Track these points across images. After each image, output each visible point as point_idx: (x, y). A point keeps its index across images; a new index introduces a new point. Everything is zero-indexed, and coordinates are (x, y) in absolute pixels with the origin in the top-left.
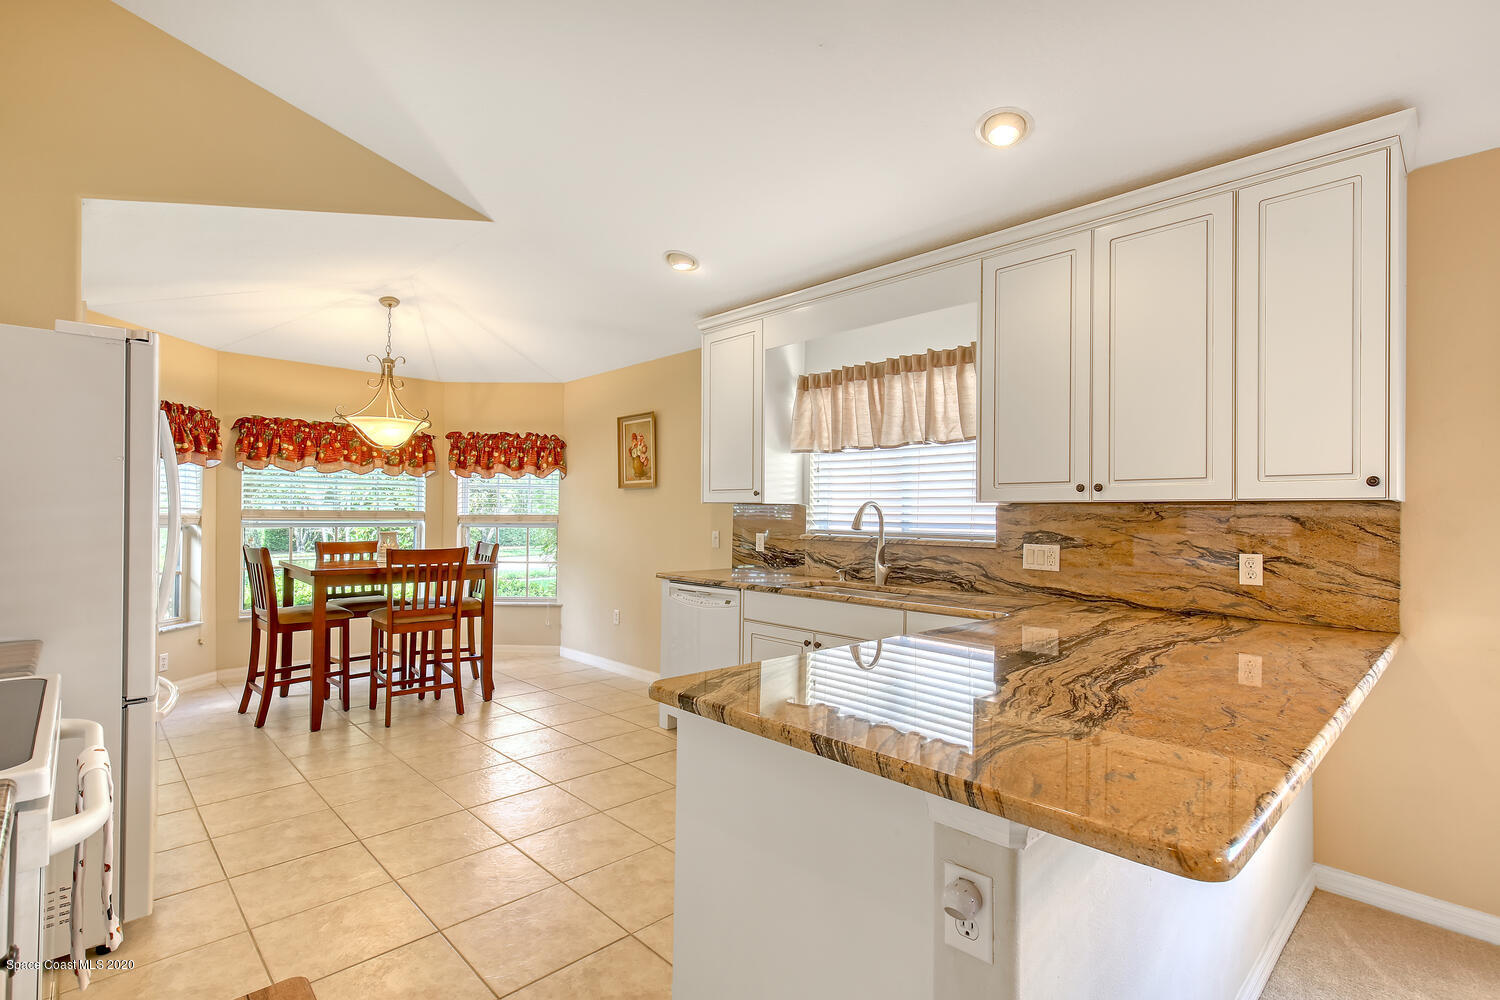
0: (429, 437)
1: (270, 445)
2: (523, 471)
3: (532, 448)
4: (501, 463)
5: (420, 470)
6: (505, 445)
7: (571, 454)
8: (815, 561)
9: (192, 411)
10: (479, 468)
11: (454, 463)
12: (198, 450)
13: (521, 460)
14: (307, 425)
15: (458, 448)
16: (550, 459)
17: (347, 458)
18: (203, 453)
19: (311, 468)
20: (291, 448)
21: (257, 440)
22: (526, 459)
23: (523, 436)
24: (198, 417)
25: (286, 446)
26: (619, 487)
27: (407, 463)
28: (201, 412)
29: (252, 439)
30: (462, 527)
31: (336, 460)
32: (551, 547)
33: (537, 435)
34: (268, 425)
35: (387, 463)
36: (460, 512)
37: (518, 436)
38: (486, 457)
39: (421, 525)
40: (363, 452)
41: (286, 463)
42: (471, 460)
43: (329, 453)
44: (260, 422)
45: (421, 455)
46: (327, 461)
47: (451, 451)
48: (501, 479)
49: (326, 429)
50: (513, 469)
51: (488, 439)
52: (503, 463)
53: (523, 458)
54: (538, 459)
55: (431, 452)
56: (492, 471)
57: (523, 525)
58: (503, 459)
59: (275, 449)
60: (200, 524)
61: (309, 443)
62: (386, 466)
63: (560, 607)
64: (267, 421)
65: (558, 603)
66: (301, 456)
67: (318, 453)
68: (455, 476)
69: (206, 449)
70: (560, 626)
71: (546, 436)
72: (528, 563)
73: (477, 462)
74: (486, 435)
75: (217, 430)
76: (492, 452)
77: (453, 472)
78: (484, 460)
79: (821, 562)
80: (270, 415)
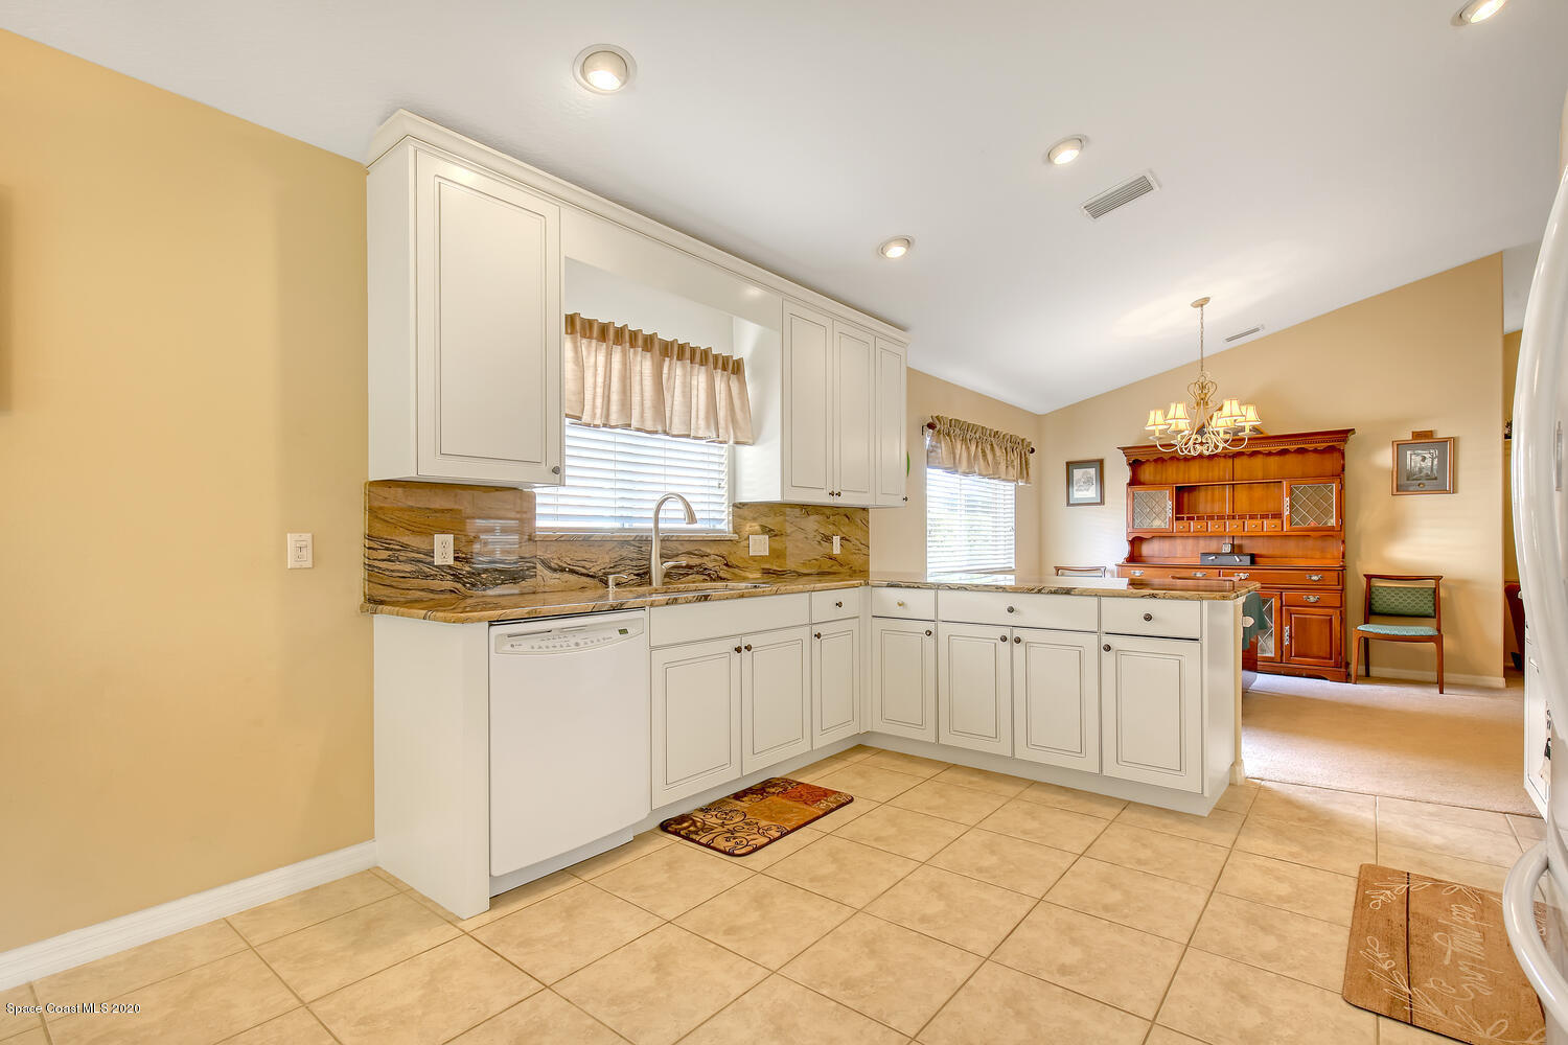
8: (555, 570)
79: (563, 570)
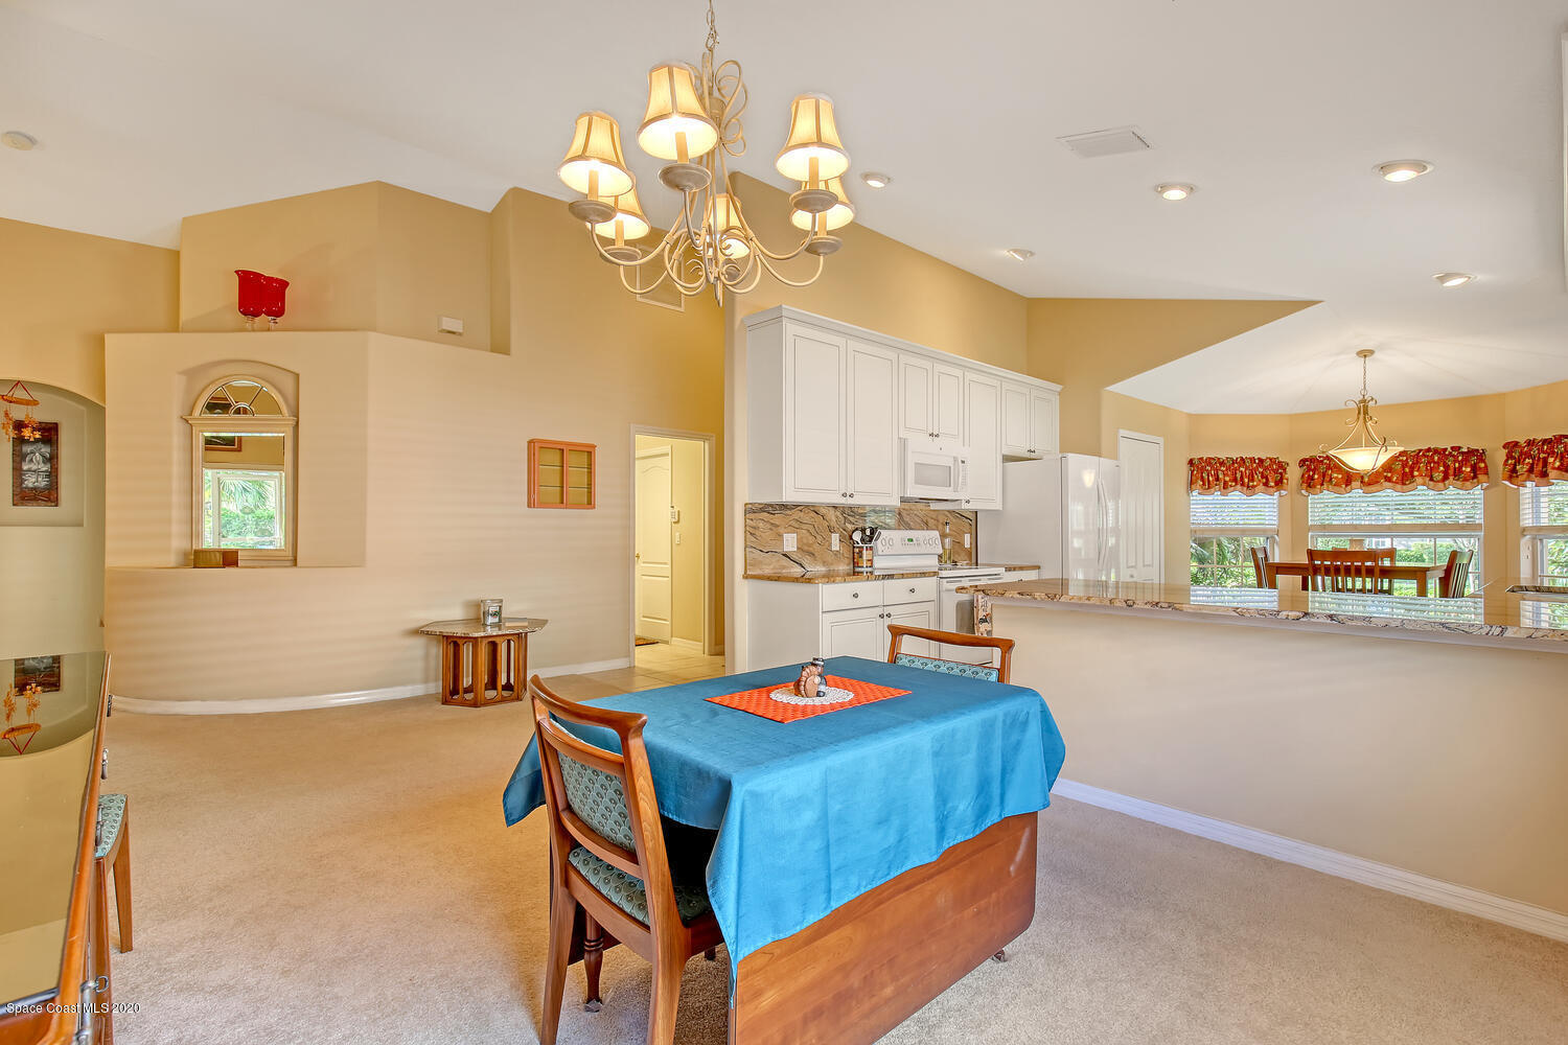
0: (1478, 450)
1: (1324, 476)
4: (1554, 468)
5: (1468, 483)
6: (1561, 448)
9: (1261, 460)
10: (1534, 477)
11: (1508, 472)
12: (1267, 485)
15: (1512, 458)
17: (1388, 480)
18: (1272, 486)
19: (1359, 491)
20: (1340, 476)
21: (1314, 474)
24: (1268, 463)
25: (1335, 475)
27: (1452, 478)
28: (1271, 460)
29: (1311, 473)
31: (1378, 482)
34: (1321, 462)
35: (1430, 480)
36: (1527, 520)
38: (1541, 464)
39: (1480, 536)
40: (1404, 473)
41: (1337, 488)
42: (1525, 468)
43: (1374, 477)
44: (1312, 460)
45: (1469, 469)
46: (1371, 484)
47: (1506, 461)
51: (1543, 444)
52: (1558, 468)
55: (1482, 466)
56: (1548, 478)
58: (1557, 464)
59: (1327, 479)
60: (1276, 535)
62: (1430, 483)
64: (1319, 459)
66: (1349, 483)
67: (1363, 478)
68: (1510, 486)
69: (1272, 484)
73: (1531, 470)
74: (1541, 440)
75: (1285, 470)
76: (1547, 458)
77: (1506, 482)
78: (1539, 468)
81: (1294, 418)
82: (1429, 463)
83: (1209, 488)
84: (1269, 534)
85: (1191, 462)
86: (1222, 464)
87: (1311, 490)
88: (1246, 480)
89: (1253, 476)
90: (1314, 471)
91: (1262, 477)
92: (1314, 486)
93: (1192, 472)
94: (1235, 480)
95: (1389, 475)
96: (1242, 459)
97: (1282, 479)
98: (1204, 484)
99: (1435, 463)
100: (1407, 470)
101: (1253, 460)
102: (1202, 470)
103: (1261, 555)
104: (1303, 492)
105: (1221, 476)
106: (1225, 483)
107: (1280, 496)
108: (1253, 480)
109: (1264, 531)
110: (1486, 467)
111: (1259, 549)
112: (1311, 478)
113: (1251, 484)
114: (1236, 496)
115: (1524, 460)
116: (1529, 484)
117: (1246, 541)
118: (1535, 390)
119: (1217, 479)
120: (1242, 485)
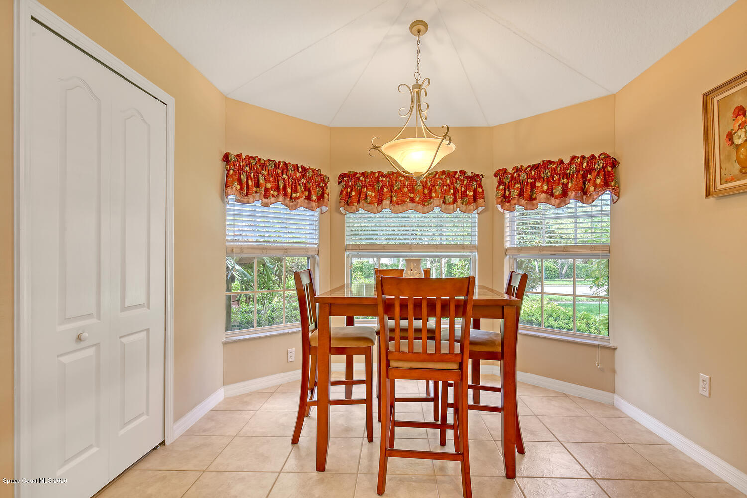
0: (478, 176)
1: (360, 193)
2: (567, 198)
3: (578, 172)
4: (543, 192)
5: (470, 207)
6: (548, 173)
7: (624, 173)
9: (304, 170)
10: (523, 201)
11: (500, 198)
12: (309, 198)
13: (565, 186)
14: (383, 176)
15: (504, 183)
16: (598, 181)
17: (412, 200)
18: (313, 201)
19: (388, 210)
20: (373, 194)
21: (351, 191)
22: (570, 185)
23: (567, 161)
24: (310, 174)
25: (369, 193)
26: (708, 194)
27: (459, 201)
28: (313, 171)
29: (349, 190)
30: (510, 258)
31: (404, 202)
32: (602, 281)
33: (583, 157)
34: (358, 178)
35: (444, 202)
36: (508, 244)
37: (561, 162)
38: (529, 189)
39: (475, 256)
40: (424, 194)
41: (370, 207)
42: (515, 193)
43: (400, 196)
44: (353, 176)
45: (471, 193)
46: (398, 204)
47: (498, 187)
48: (546, 210)
49: (397, 177)
50: (557, 197)
51: (531, 170)
52: (546, 192)
53: (567, 184)
54: (584, 183)
55: (480, 190)
56: (535, 202)
57: (568, 257)
58: (545, 188)
59: (363, 196)
60: (318, 255)
61: (385, 190)
62: (443, 205)
63: (614, 349)
64: (358, 175)
65: (611, 344)
66: (380, 202)
67: (392, 197)
68: (502, 210)
69: (314, 198)
70: (614, 371)
71: (593, 157)
72: (574, 295)
73: (521, 195)
74: (529, 166)
75: (326, 184)
76: (535, 182)
77: (499, 207)
78: (527, 193)
80: (359, 171)
81: (333, 131)
82: (443, 185)
83: (247, 194)
84: (310, 253)
85: (226, 158)
86: (264, 166)
87: (348, 208)
88: (289, 190)
89: (296, 187)
90: (352, 188)
91: (305, 189)
92: (352, 203)
93: (228, 171)
94: (277, 188)
95: (412, 195)
96: (286, 164)
97: (323, 193)
98: (241, 189)
99: (447, 185)
100: (426, 191)
101: (296, 167)
102: (239, 171)
103: (305, 281)
104: (341, 209)
105: (262, 181)
106: (267, 190)
107: (321, 213)
108: (296, 191)
109: (306, 250)
110: (483, 191)
111: (304, 272)
112: (349, 195)
113: (294, 195)
114: (278, 208)
115: (515, 184)
116: (518, 207)
117: (288, 260)
118: (518, 123)
119: (258, 185)
120: (285, 195)
